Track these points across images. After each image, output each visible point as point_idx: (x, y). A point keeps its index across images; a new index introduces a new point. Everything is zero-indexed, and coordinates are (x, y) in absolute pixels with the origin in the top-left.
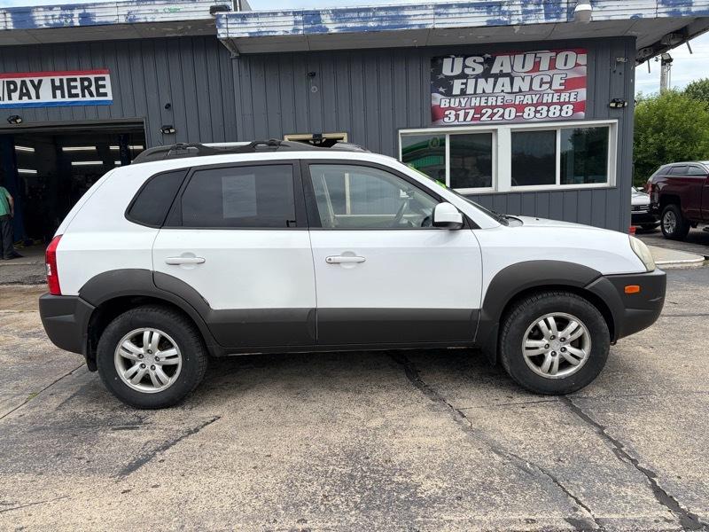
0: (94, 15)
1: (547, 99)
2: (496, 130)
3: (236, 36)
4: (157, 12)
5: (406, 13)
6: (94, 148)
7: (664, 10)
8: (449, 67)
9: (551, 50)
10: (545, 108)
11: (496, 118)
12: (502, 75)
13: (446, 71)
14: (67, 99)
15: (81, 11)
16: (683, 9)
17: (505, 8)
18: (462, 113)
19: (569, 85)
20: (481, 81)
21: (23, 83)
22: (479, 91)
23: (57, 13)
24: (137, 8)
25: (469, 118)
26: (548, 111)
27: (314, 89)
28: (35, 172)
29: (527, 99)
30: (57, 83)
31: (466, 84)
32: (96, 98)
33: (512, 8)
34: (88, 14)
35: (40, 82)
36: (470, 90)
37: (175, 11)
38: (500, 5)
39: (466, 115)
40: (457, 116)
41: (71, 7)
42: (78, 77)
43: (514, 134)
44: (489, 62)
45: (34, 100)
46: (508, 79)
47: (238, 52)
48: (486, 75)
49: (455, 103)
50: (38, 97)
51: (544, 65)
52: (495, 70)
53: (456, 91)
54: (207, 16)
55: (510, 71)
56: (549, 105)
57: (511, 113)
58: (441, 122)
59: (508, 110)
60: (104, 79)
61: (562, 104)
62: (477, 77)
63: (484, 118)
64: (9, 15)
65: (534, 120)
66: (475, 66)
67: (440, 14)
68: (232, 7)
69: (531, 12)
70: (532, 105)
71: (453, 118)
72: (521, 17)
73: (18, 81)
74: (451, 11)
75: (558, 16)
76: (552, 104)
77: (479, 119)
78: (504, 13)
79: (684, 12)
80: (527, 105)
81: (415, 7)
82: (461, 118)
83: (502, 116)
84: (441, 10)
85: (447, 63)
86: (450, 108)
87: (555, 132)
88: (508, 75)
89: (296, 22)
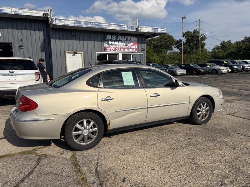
1: (129, 47)
2: (119, 54)
3: (58, 24)
4: (25, 12)
5: (102, 24)
7: (153, 31)
8: (108, 37)
9: (130, 36)
10: (129, 49)
11: (119, 51)
13: (107, 38)
16: (156, 31)
17: (123, 26)
18: (111, 49)
19: (134, 44)
20: (115, 42)
22: (115, 44)
24: (18, 10)
25: (113, 50)
31: (112, 42)
33: (125, 27)
37: (31, 13)
39: (112, 49)
43: (123, 55)
44: (117, 37)
48: (116, 40)
49: (110, 46)
51: (129, 39)
52: (118, 39)
53: (110, 43)
54: (42, 15)
57: (122, 50)
58: (106, 51)
59: (121, 49)
61: (133, 49)
62: (114, 40)
63: (116, 51)
65: (127, 52)
66: (114, 38)
68: (49, 14)
69: (128, 28)
71: (109, 50)
74: (112, 25)
75: (134, 30)
76: (131, 48)
78: (123, 27)
80: (125, 48)
82: (111, 50)
84: (110, 25)
86: (108, 47)
87: (131, 55)
88: (121, 41)
89: (75, 23)
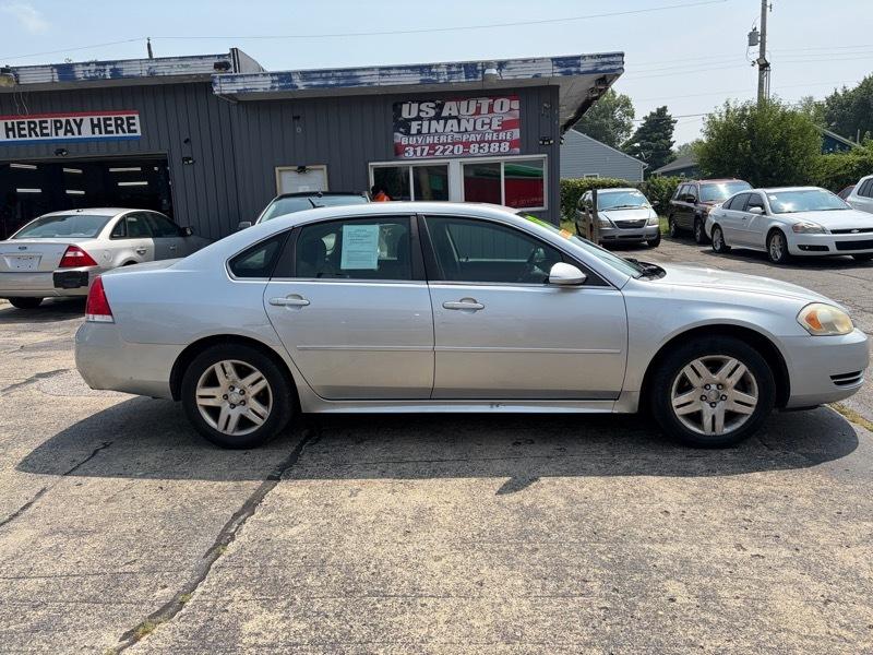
0: (121, 69)
1: (488, 137)
2: (449, 163)
3: (226, 92)
4: (172, 67)
5: (358, 73)
6: (139, 169)
7: (558, 70)
8: (408, 111)
9: (490, 97)
10: (487, 145)
11: (447, 153)
12: (451, 117)
13: (405, 115)
14: (104, 135)
15: (112, 67)
17: (434, 70)
18: (419, 149)
19: (506, 126)
20: (434, 123)
21: (68, 122)
22: (432, 131)
23: (93, 67)
24: (156, 64)
25: (425, 153)
26: (489, 147)
27: (299, 130)
28: (83, 192)
29: (472, 138)
30: (96, 122)
31: (421, 125)
32: (128, 134)
33: (439, 70)
34: (118, 69)
35: (81, 120)
36: (425, 130)
37: (187, 66)
38: (430, 67)
39: (422, 151)
40: (415, 152)
41: (104, 63)
42: (113, 117)
43: (466, 167)
44: (440, 107)
45: (77, 136)
46: (455, 121)
47: (236, 99)
48: (438, 117)
49: (413, 141)
50: (80, 133)
51: (485, 110)
52: (445, 113)
53: (414, 131)
54: (210, 72)
55: (457, 114)
56: (490, 142)
57: (459, 149)
58: (402, 157)
59: (457, 147)
60: (133, 118)
61: (500, 142)
62: (430, 119)
63: (437, 153)
64: (55, 70)
65: (479, 156)
66: (428, 110)
67: (383, 75)
69: (454, 73)
70: (476, 142)
71: (412, 153)
72: (446, 77)
73: (63, 120)
74: (393, 72)
75: (475, 77)
76: (492, 141)
77: (433, 154)
78: (433, 74)
79: (576, 72)
80: (472, 142)
81: (364, 69)
82: (419, 153)
83: (452, 151)
84: (384, 72)
85: (405, 108)
86: (409, 145)
87: (499, 164)
88: (455, 117)
89: (273, 81)
